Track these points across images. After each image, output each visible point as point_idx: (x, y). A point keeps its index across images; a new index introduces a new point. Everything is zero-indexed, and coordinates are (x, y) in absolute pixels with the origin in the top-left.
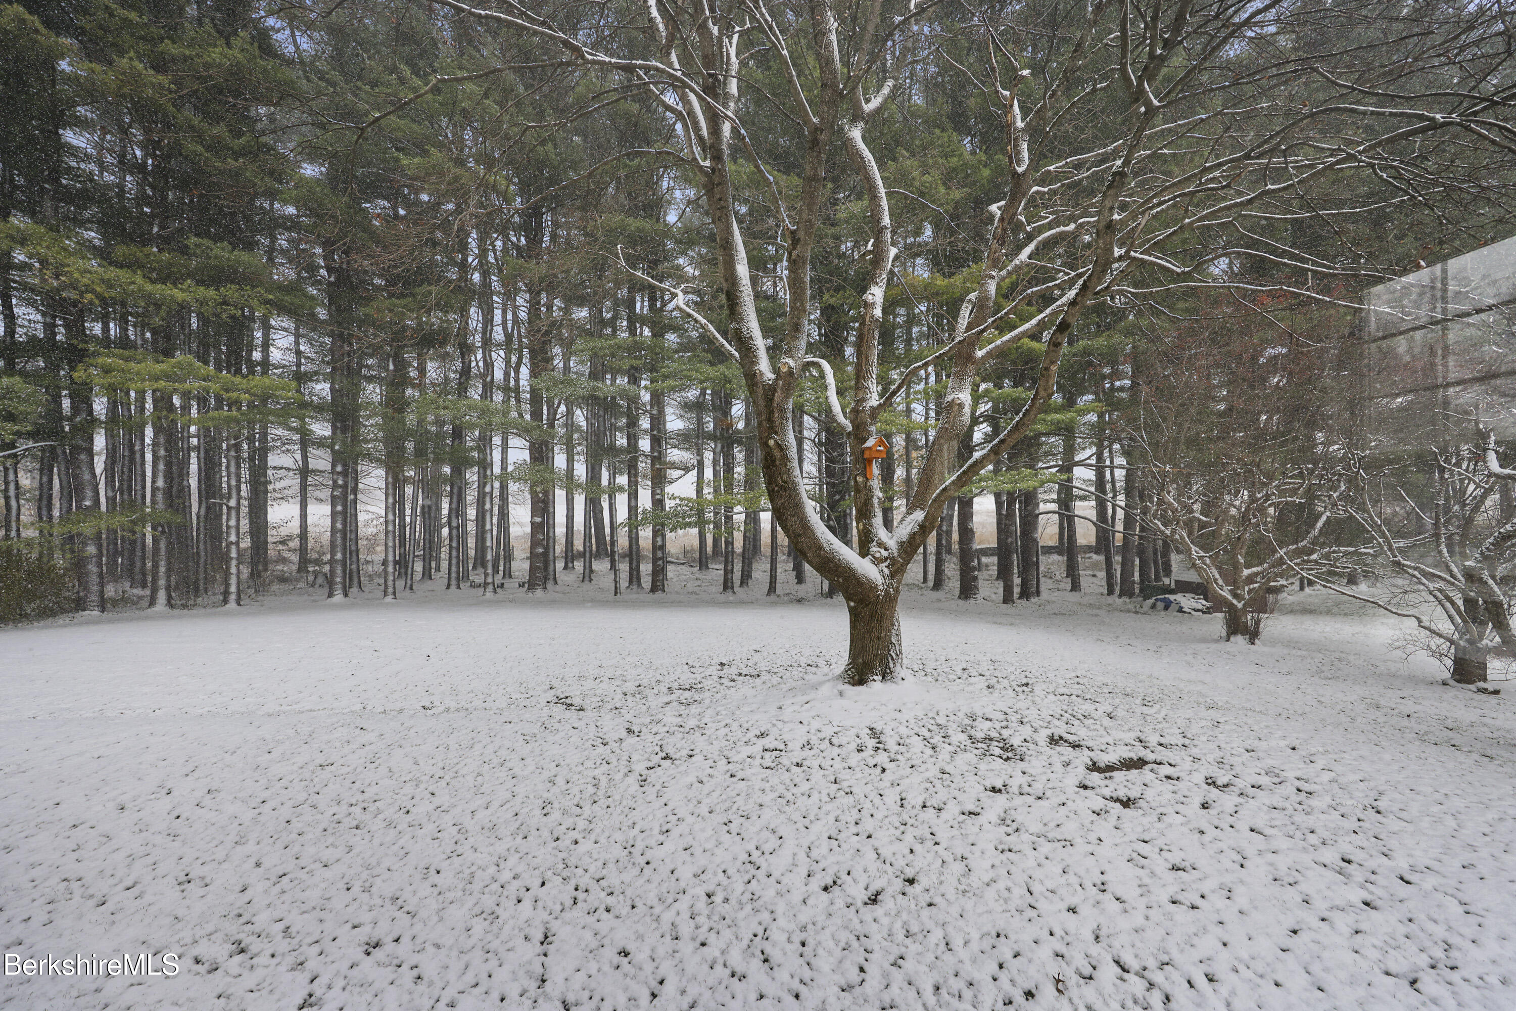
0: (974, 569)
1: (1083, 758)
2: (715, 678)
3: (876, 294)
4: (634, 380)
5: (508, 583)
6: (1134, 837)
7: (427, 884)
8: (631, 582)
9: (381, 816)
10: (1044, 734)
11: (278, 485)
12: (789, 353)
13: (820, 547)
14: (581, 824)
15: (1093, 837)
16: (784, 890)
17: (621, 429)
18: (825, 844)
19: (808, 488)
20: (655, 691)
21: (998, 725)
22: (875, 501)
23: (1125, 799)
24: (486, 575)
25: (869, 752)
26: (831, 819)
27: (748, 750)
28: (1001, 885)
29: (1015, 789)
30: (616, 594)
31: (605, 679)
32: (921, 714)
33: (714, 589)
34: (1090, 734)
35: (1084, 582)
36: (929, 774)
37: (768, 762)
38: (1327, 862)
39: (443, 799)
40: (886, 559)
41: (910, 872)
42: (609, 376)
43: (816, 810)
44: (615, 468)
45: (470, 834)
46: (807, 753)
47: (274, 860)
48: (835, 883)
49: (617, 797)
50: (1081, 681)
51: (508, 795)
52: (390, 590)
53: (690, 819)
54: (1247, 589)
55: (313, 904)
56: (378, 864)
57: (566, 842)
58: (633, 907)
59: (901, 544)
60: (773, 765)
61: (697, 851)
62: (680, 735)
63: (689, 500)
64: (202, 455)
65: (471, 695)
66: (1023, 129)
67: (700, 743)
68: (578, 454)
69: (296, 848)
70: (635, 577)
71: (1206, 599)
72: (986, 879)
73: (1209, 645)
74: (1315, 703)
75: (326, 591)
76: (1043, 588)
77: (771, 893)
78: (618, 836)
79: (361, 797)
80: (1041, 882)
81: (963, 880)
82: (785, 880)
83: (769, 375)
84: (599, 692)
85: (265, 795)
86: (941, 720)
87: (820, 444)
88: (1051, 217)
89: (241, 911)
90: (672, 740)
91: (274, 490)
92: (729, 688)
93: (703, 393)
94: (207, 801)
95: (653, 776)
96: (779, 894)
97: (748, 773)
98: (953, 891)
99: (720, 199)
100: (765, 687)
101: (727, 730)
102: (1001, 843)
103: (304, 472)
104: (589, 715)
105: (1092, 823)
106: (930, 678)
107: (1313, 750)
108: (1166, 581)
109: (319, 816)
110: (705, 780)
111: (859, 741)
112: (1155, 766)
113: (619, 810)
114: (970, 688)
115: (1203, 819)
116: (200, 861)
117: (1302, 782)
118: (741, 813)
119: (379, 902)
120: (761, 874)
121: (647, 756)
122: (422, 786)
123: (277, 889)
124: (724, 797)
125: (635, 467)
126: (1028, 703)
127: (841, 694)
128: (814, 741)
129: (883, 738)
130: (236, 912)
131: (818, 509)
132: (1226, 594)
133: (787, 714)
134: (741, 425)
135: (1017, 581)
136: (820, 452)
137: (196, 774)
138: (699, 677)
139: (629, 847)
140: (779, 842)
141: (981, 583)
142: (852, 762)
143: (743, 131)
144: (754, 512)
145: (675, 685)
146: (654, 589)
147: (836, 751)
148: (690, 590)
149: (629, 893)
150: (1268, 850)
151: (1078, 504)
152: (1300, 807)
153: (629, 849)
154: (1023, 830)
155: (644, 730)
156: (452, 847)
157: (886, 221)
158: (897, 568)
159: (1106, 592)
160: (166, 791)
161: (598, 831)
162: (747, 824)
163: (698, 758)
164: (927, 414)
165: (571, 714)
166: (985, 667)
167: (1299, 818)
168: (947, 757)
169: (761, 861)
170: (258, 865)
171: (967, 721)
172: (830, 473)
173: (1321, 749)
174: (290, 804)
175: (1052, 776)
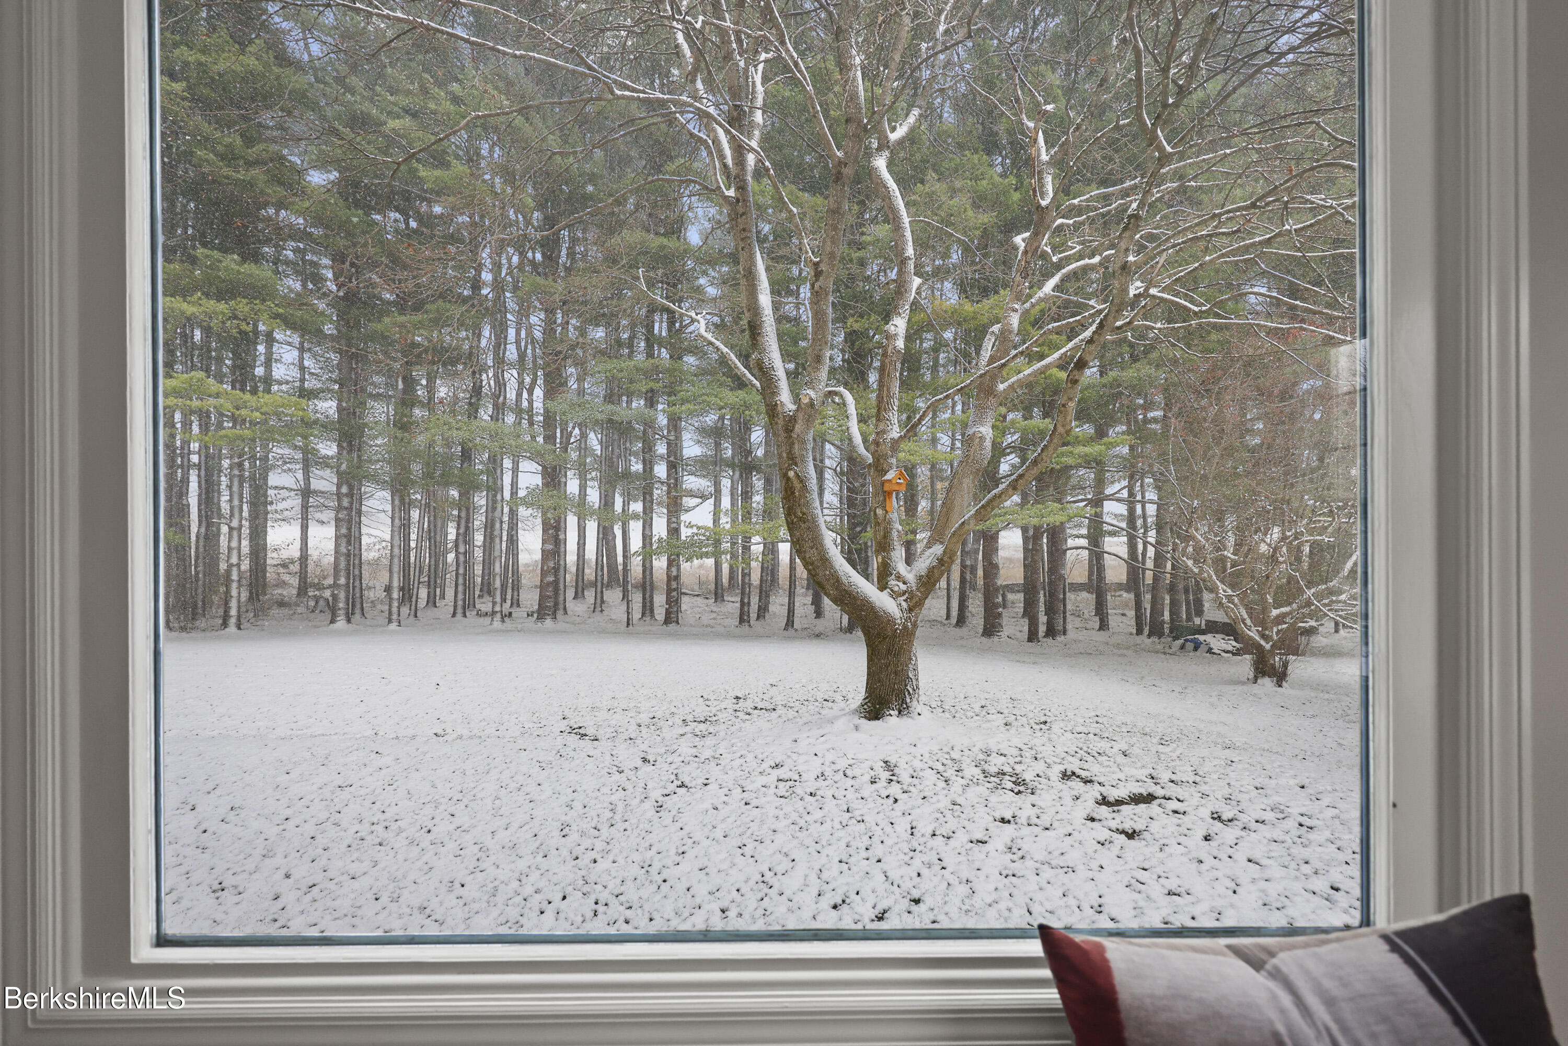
0: (997, 606)
1: (1094, 792)
2: (731, 711)
3: (899, 325)
4: (651, 403)
5: (516, 612)
6: (1134, 866)
7: (452, 896)
8: (643, 614)
9: (404, 835)
10: (1057, 770)
11: (281, 506)
12: (810, 384)
13: (838, 580)
14: (600, 845)
15: (1095, 865)
16: (795, 907)
17: (636, 454)
18: (836, 867)
19: (829, 519)
20: (670, 723)
21: (1011, 761)
22: (895, 534)
23: (1130, 831)
24: (494, 603)
25: (882, 783)
26: (843, 844)
27: (763, 780)
28: (1003, 906)
29: (1023, 820)
30: (628, 624)
31: (619, 710)
32: (935, 749)
33: (728, 622)
34: (1103, 770)
35: (1113, 621)
36: (941, 805)
37: (782, 790)
38: (1316, 890)
39: (463, 819)
40: (904, 593)
41: (916, 894)
42: (625, 398)
43: (828, 837)
44: (629, 494)
45: (491, 853)
46: (821, 783)
47: (302, 871)
48: (844, 901)
49: (634, 821)
50: (1099, 720)
51: (528, 818)
52: (395, 617)
53: (706, 843)
54: (1275, 630)
55: (345, 912)
56: (404, 877)
57: (586, 859)
58: (651, 920)
59: (920, 578)
60: (786, 794)
61: (712, 870)
62: (696, 765)
63: (706, 528)
64: (203, 473)
65: (484, 723)
66: (1048, 163)
67: (715, 772)
68: (592, 479)
69: (323, 862)
70: (648, 609)
71: (1236, 640)
72: (989, 900)
73: (1236, 687)
74: (1334, 745)
75: (328, 616)
76: (1069, 626)
77: (783, 909)
78: (636, 857)
79: (382, 817)
80: (1041, 904)
81: (966, 900)
82: (796, 899)
83: (791, 407)
84: (613, 723)
85: (288, 813)
86: (956, 755)
87: (842, 473)
88: (1078, 248)
89: (276, 916)
90: (687, 769)
91: (276, 511)
92: (744, 721)
93: (722, 418)
94: (231, 816)
95: (669, 802)
96: (790, 910)
97: (762, 801)
98: (956, 910)
99: (744, 230)
100: (781, 720)
101: (742, 761)
102: (1006, 868)
103: (306, 493)
104: (604, 745)
105: (1096, 851)
106: (947, 715)
107: (1321, 788)
108: (1197, 621)
109: (343, 833)
110: (719, 807)
111: (872, 773)
112: (1163, 801)
113: (636, 832)
114: (988, 725)
115: (1204, 851)
116: (231, 872)
117: (1305, 818)
118: (755, 837)
119: (408, 911)
120: (773, 892)
121: (662, 783)
122: (442, 808)
123: (309, 897)
124: (738, 823)
125: (651, 494)
126: (1044, 740)
127: (857, 728)
128: (828, 772)
129: (896, 771)
130: (271, 917)
131: (839, 541)
132: (1253, 634)
133: (803, 745)
134: (760, 453)
135: (1043, 619)
136: (842, 481)
137: (218, 792)
138: (714, 710)
139: (646, 867)
140: (792, 864)
141: (1005, 621)
142: (865, 794)
143: (767, 164)
144: (773, 543)
145: (690, 718)
146: (667, 621)
147: (849, 782)
148: (705, 623)
149: (647, 907)
150: (1261, 879)
151: (1107, 539)
152: (1299, 841)
153: (646, 868)
154: (1028, 857)
155: (659, 759)
156: (474, 863)
157: (910, 251)
158: (915, 603)
159: (1134, 631)
160: (190, 807)
161: (615, 851)
162: (760, 847)
163: (713, 787)
164: (953, 444)
165: (586, 743)
166: (1004, 705)
167: (1296, 850)
168: (960, 790)
169: (773, 881)
170: (288, 876)
171: (981, 756)
172: (851, 503)
173: (1329, 788)
174: (314, 821)
175: (1060, 809)
